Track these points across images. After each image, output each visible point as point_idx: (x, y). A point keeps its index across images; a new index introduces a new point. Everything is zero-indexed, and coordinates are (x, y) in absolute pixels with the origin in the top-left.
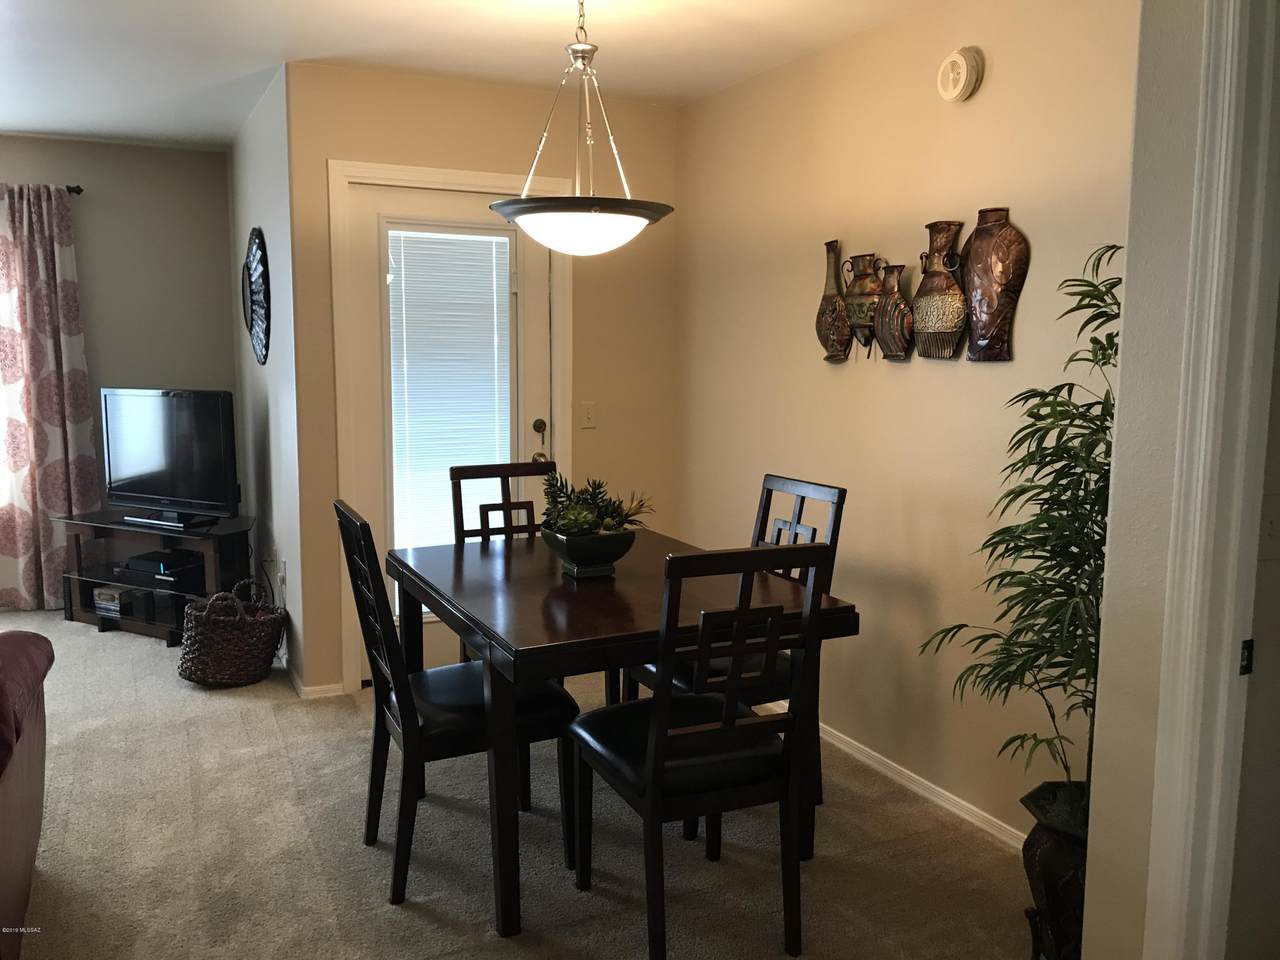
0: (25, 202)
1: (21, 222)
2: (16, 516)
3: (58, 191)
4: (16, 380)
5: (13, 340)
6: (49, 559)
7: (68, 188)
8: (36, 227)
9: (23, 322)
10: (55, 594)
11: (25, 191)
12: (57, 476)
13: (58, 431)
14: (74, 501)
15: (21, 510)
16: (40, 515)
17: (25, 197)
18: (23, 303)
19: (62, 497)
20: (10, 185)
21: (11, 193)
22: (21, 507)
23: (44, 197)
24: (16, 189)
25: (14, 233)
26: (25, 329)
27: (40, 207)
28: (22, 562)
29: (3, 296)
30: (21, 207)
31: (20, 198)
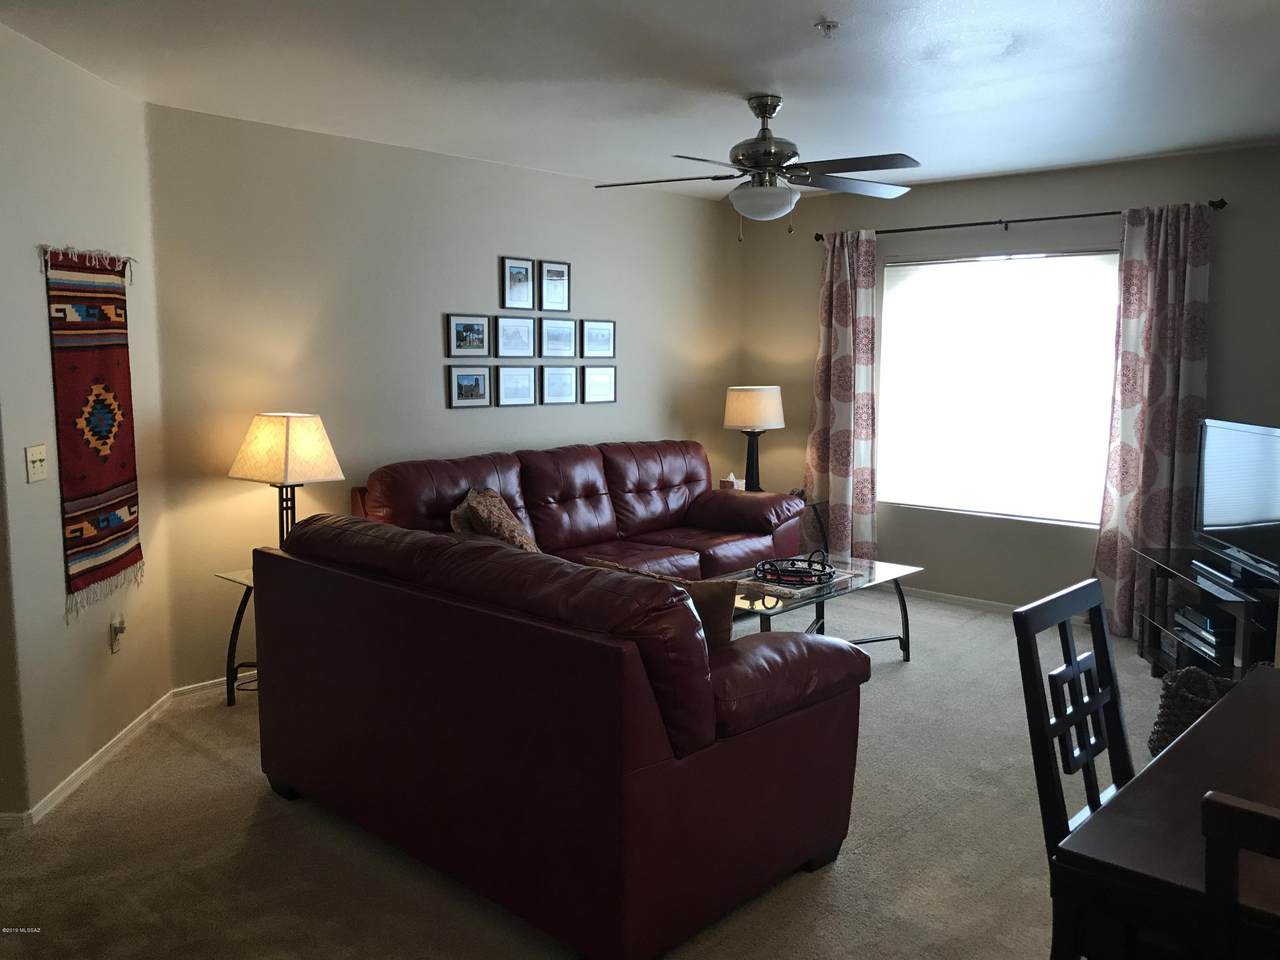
0: (1163, 225)
1: (1157, 246)
2: (1120, 542)
3: (1199, 207)
4: (1135, 405)
5: (1136, 365)
6: (1141, 589)
7: (1211, 203)
8: (1171, 249)
9: (1148, 347)
11: (1165, 213)
12: (1160, 506)
13: (1167, 460)
15: (1124, 537)
16: (1139, 543)
18: (1149, 328)
19: (1162, 529)
20: (1151, 208)
21: (1151, 216)
22: (1125, 533)
23: (1183, 215)
24: (1157, 212)
25: (1150, 254)
26: (1148, 354)
28: (1119, 585)
29: (1133, 322)
30: (1159, 230)
31: (1160, 220)
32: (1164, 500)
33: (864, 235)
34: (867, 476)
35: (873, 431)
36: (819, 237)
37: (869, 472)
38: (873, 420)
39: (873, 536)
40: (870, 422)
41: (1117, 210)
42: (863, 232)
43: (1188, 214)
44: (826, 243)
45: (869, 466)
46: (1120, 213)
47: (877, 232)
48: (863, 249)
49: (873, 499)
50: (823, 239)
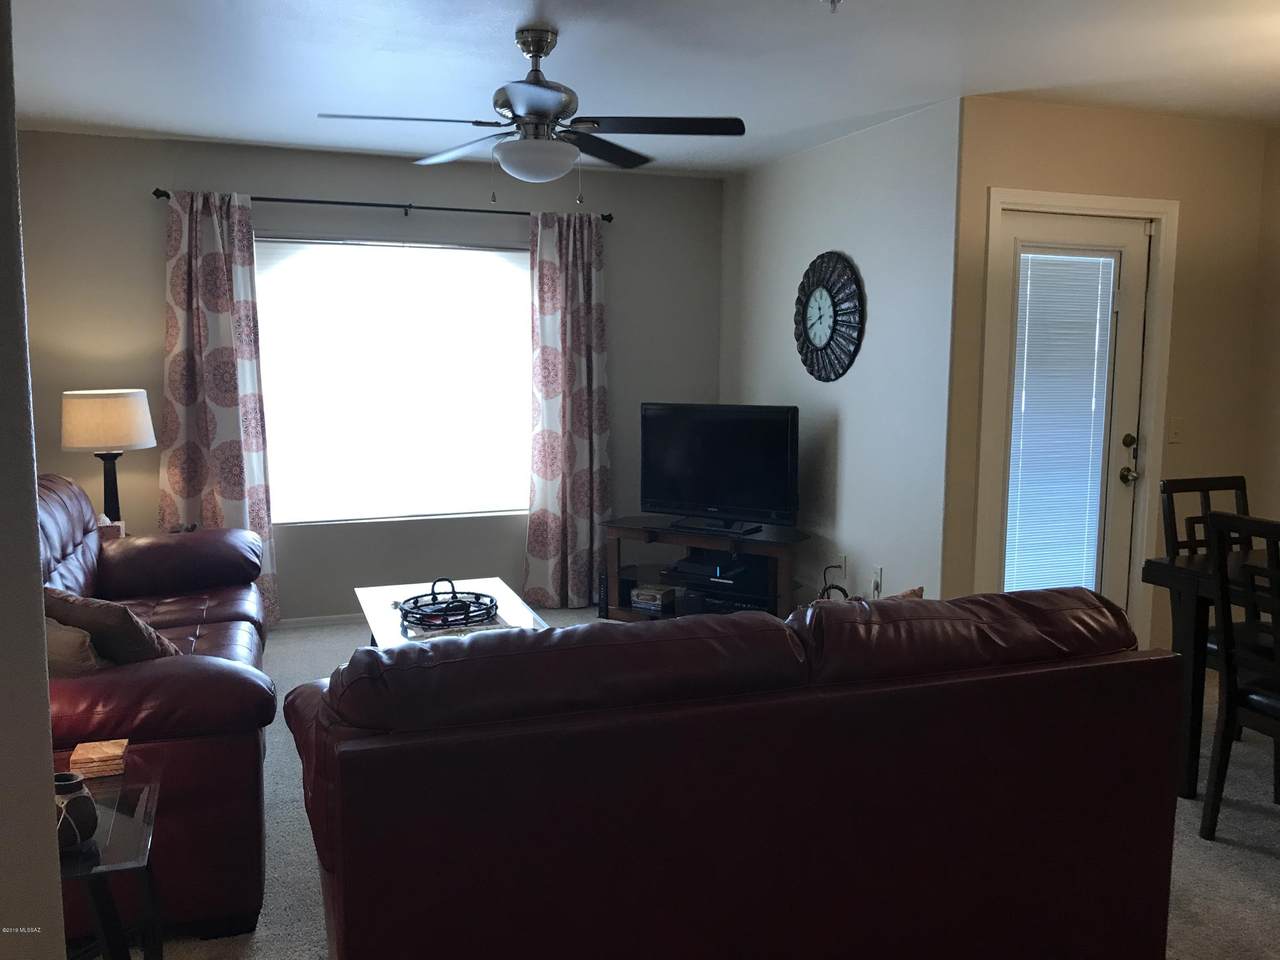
0: (572, 230)
1: (567, 248)
2: (550, 520)
3: (597, 219)
4: (556, 396)
5: (555, 358)
6: (575, 562)
7: (602, 216)
8: (579, 253)
9: (564, 341)
10: (578, 594)
11: (572, 219)
12: (583, 484)
13: (586, 442)
14: (595, 507)
15: (554, 515)
16: (569, 520)
17: (572, 226)
18: (564, 324)
19: (586, 504)
20: (560, 215)
21: (560, 221)
22: (555, 512)
23: (586, 225)
24: (565, 218)
25: (561, 257)
26: (564, 348)
27: (582, 233)
28: (552, 563)
29: (548, 318)
30: (568, 235)
31: (568, 226)
32: (585, 478)
33: (236, 200)
34: (262, 496)
35: (264, 439)
36: (158, 193)
37: (262, 490)
38: (263, 426)
39: (272, 567)
40: (259, 429)
41: (527, 211)
42: (235, 195)
43: (590, 222)
44: (173, 202)
45: (263, 483)
46: (529, 214)
47: (252, 199)
48: (236, 217)
49: (269, 521)
50: (168, 196)
